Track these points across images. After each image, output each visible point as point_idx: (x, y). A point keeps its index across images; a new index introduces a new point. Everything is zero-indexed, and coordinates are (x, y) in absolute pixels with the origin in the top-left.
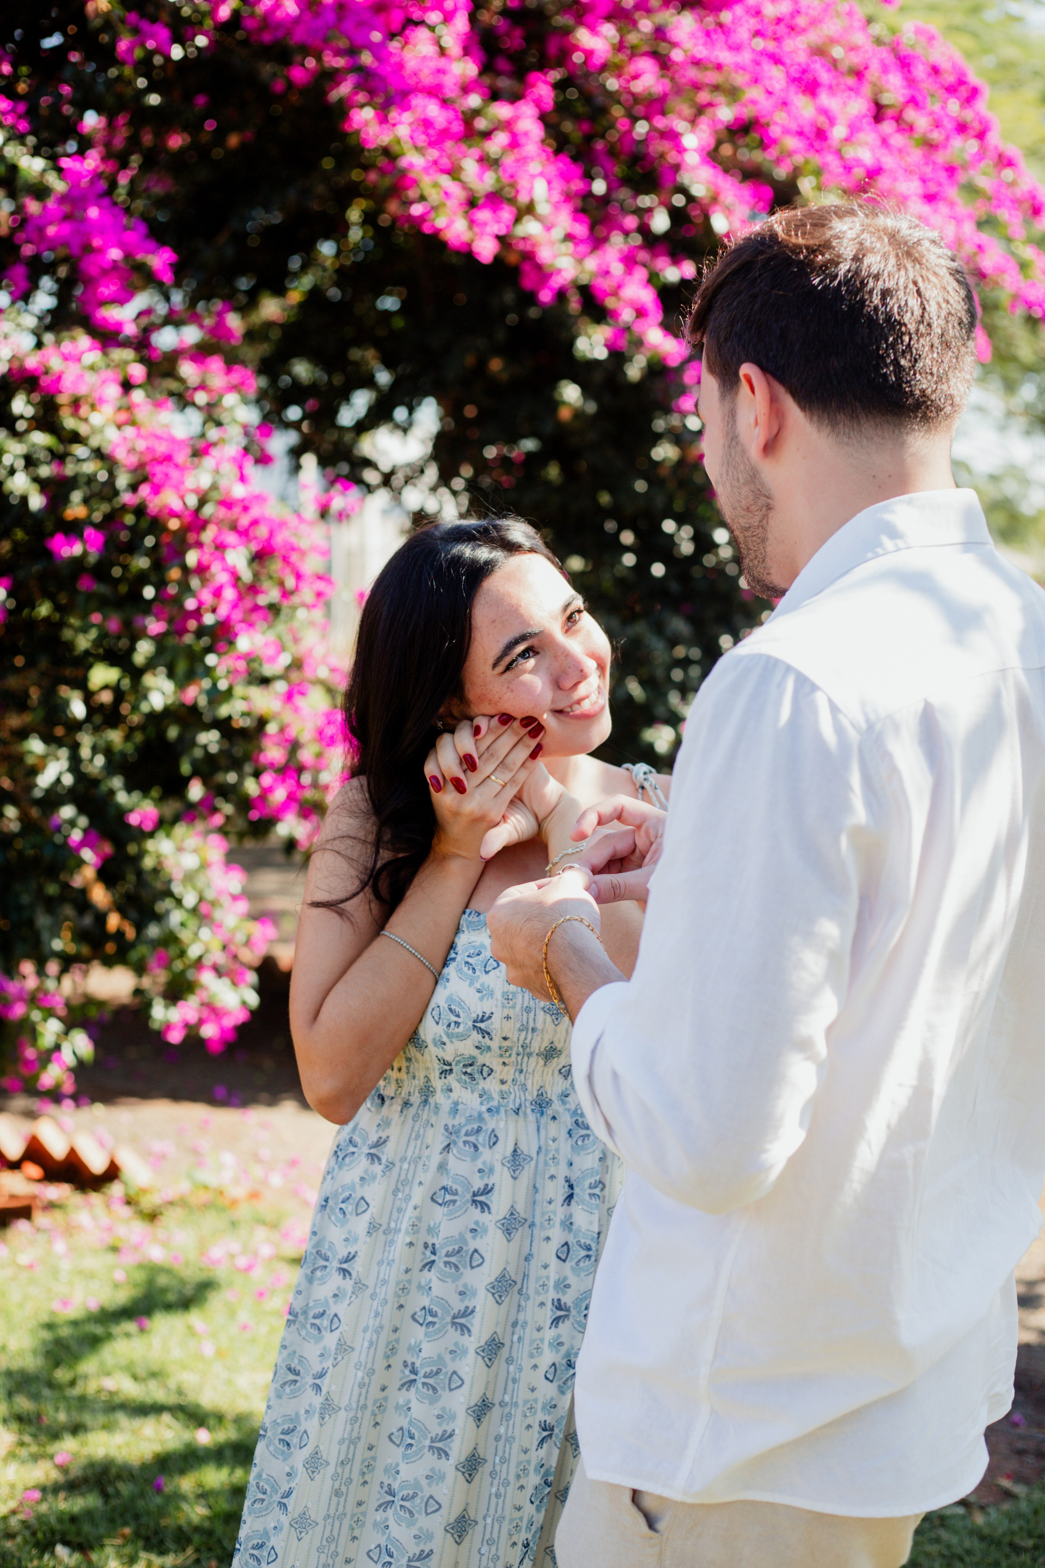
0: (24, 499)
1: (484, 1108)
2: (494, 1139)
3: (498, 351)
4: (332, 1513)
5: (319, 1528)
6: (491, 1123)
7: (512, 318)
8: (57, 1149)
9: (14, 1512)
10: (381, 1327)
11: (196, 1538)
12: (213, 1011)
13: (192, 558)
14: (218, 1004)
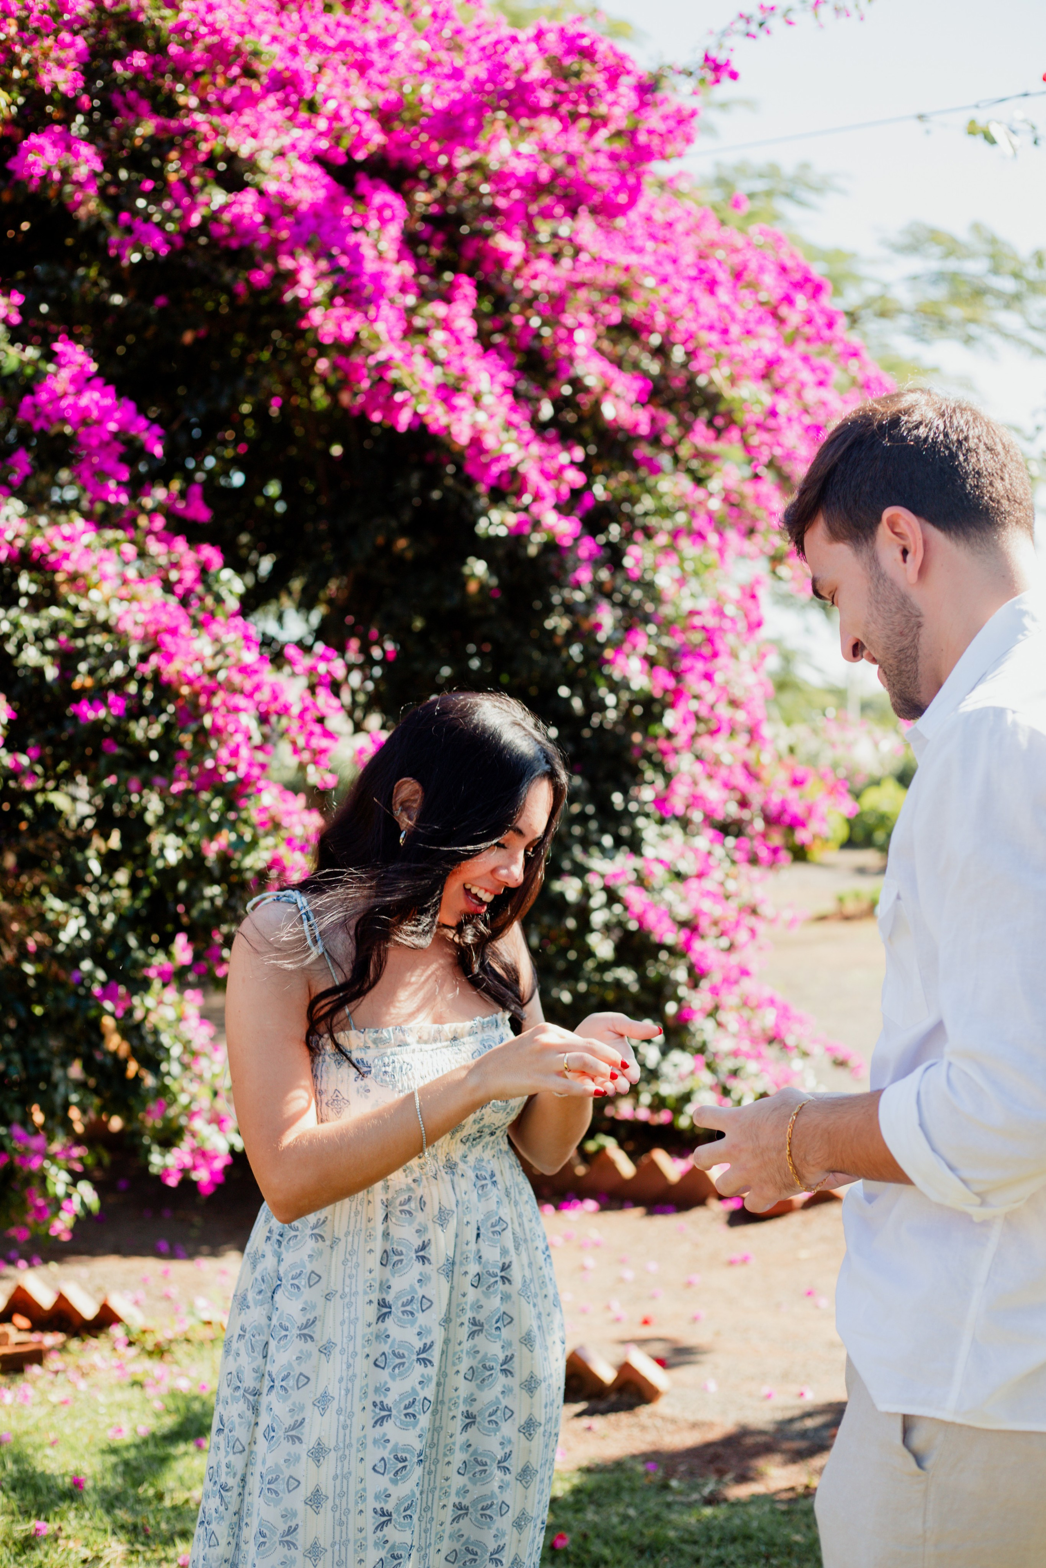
0: (39, 671)
1: (410, 1180)
2: (422, 1203)
3: (404, 531)
4: (337, 1539)
5: (329, 1554)
6: (419, 1192)
7: (416, 501)
8: (46, 1299)
10: (355, 1376)
12: (202, 1154)
13: (207, 721)
14: (208, 1147)
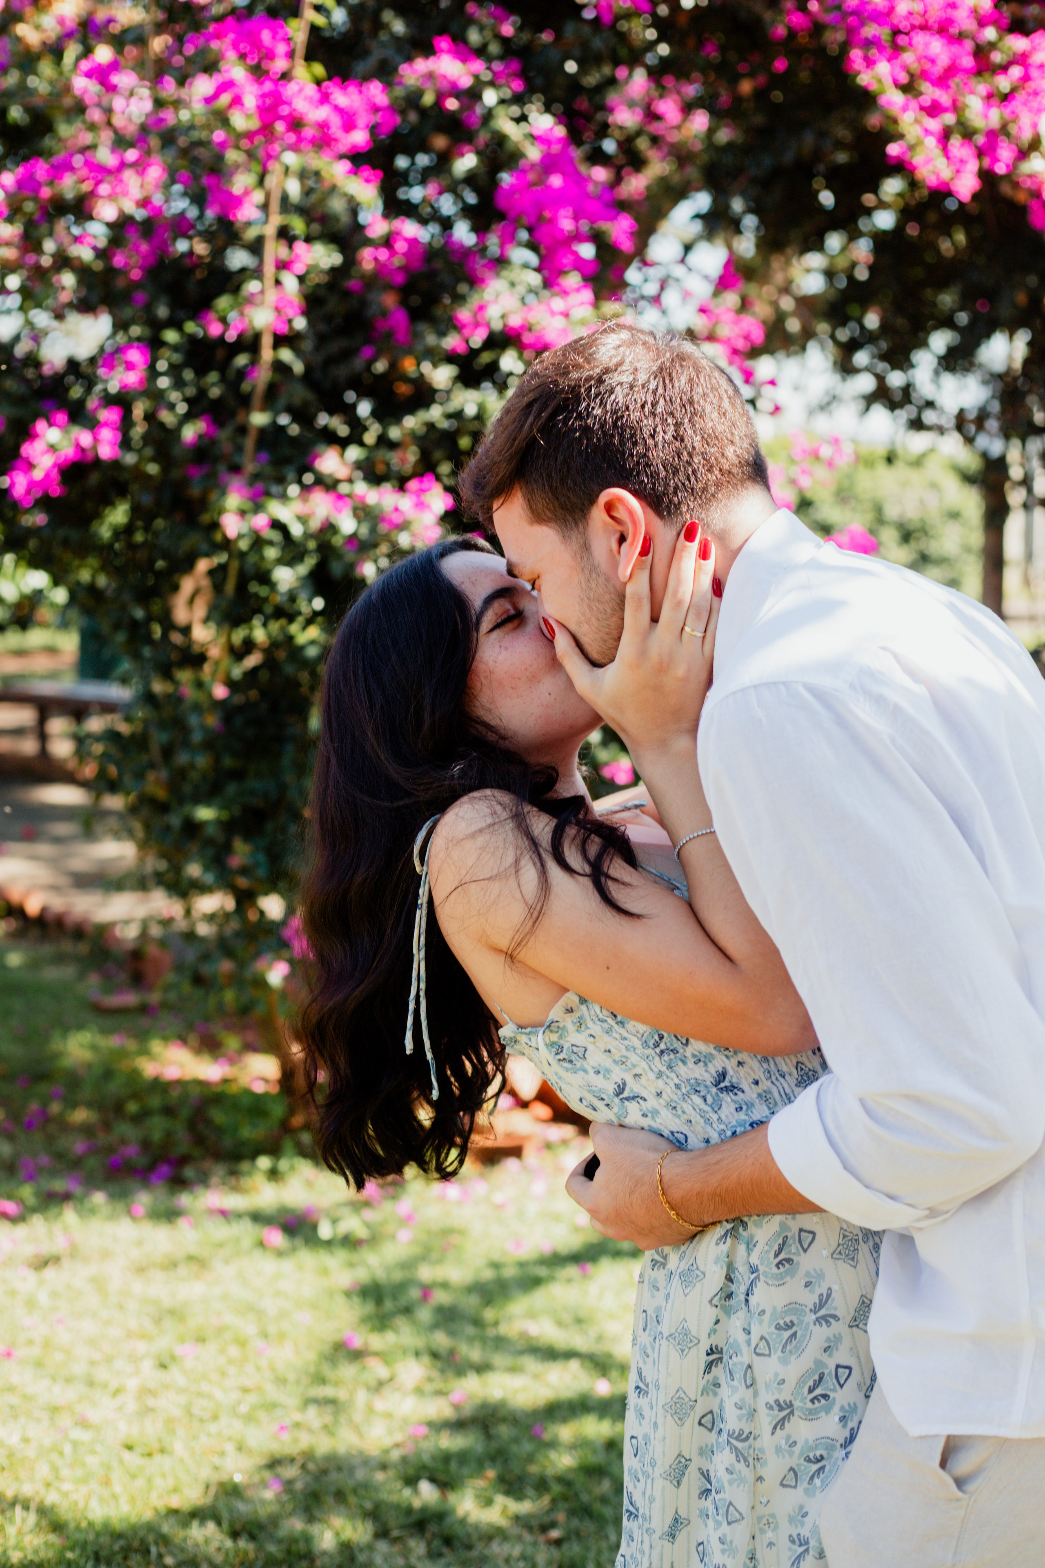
9: (397, 1445)
11: (556, 1488)
